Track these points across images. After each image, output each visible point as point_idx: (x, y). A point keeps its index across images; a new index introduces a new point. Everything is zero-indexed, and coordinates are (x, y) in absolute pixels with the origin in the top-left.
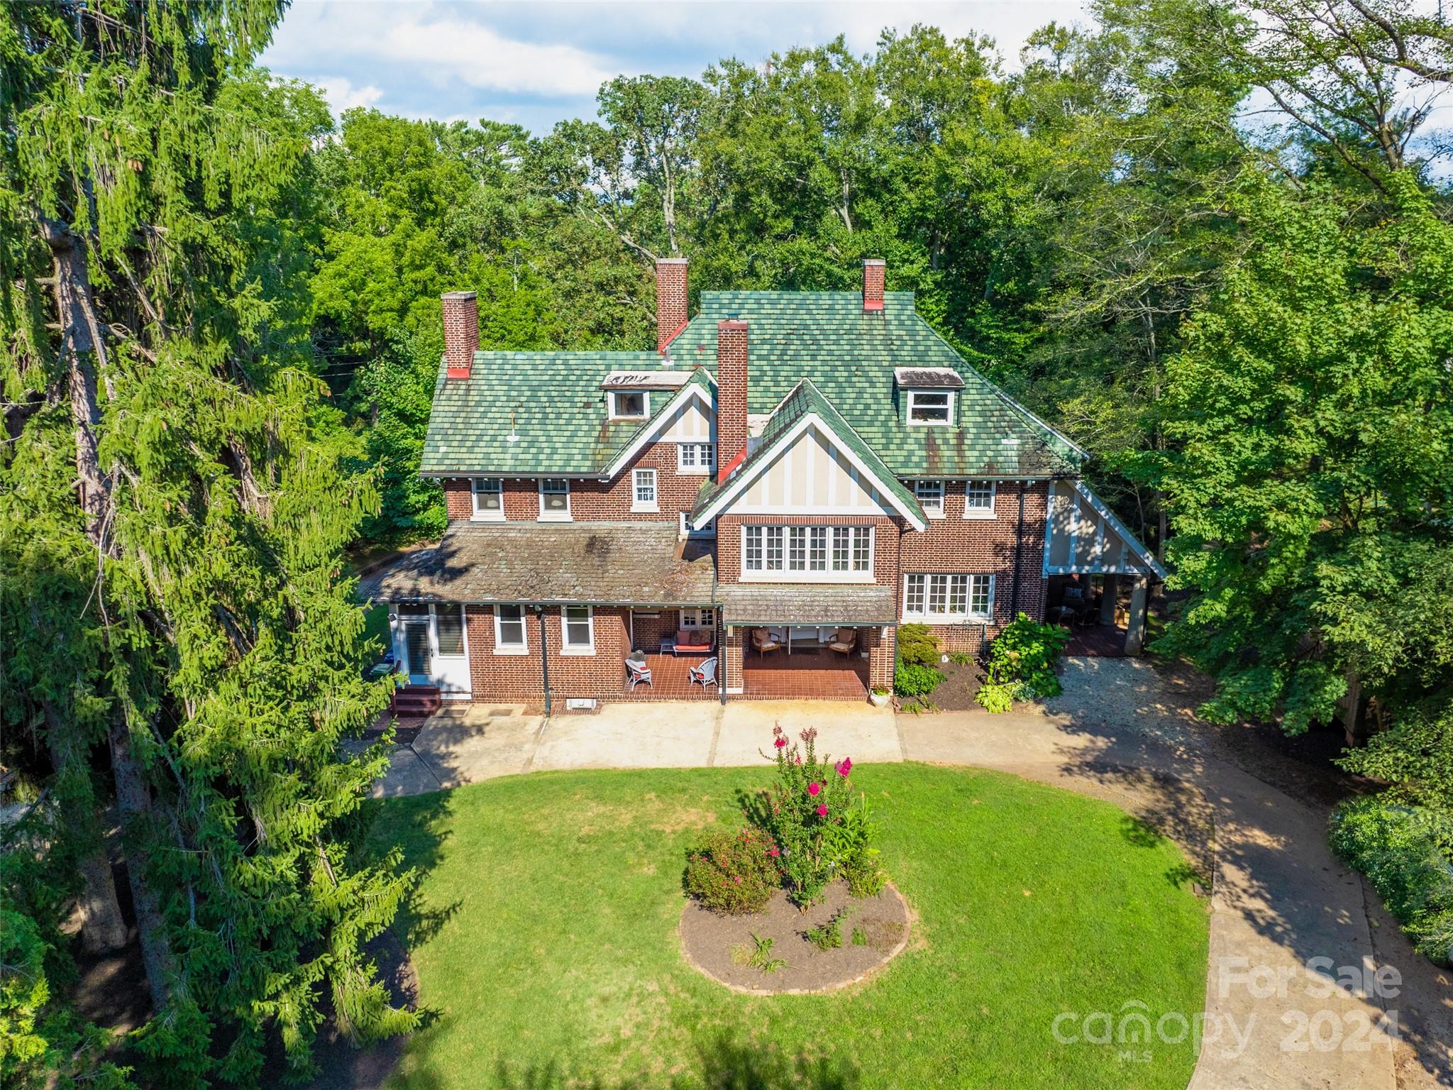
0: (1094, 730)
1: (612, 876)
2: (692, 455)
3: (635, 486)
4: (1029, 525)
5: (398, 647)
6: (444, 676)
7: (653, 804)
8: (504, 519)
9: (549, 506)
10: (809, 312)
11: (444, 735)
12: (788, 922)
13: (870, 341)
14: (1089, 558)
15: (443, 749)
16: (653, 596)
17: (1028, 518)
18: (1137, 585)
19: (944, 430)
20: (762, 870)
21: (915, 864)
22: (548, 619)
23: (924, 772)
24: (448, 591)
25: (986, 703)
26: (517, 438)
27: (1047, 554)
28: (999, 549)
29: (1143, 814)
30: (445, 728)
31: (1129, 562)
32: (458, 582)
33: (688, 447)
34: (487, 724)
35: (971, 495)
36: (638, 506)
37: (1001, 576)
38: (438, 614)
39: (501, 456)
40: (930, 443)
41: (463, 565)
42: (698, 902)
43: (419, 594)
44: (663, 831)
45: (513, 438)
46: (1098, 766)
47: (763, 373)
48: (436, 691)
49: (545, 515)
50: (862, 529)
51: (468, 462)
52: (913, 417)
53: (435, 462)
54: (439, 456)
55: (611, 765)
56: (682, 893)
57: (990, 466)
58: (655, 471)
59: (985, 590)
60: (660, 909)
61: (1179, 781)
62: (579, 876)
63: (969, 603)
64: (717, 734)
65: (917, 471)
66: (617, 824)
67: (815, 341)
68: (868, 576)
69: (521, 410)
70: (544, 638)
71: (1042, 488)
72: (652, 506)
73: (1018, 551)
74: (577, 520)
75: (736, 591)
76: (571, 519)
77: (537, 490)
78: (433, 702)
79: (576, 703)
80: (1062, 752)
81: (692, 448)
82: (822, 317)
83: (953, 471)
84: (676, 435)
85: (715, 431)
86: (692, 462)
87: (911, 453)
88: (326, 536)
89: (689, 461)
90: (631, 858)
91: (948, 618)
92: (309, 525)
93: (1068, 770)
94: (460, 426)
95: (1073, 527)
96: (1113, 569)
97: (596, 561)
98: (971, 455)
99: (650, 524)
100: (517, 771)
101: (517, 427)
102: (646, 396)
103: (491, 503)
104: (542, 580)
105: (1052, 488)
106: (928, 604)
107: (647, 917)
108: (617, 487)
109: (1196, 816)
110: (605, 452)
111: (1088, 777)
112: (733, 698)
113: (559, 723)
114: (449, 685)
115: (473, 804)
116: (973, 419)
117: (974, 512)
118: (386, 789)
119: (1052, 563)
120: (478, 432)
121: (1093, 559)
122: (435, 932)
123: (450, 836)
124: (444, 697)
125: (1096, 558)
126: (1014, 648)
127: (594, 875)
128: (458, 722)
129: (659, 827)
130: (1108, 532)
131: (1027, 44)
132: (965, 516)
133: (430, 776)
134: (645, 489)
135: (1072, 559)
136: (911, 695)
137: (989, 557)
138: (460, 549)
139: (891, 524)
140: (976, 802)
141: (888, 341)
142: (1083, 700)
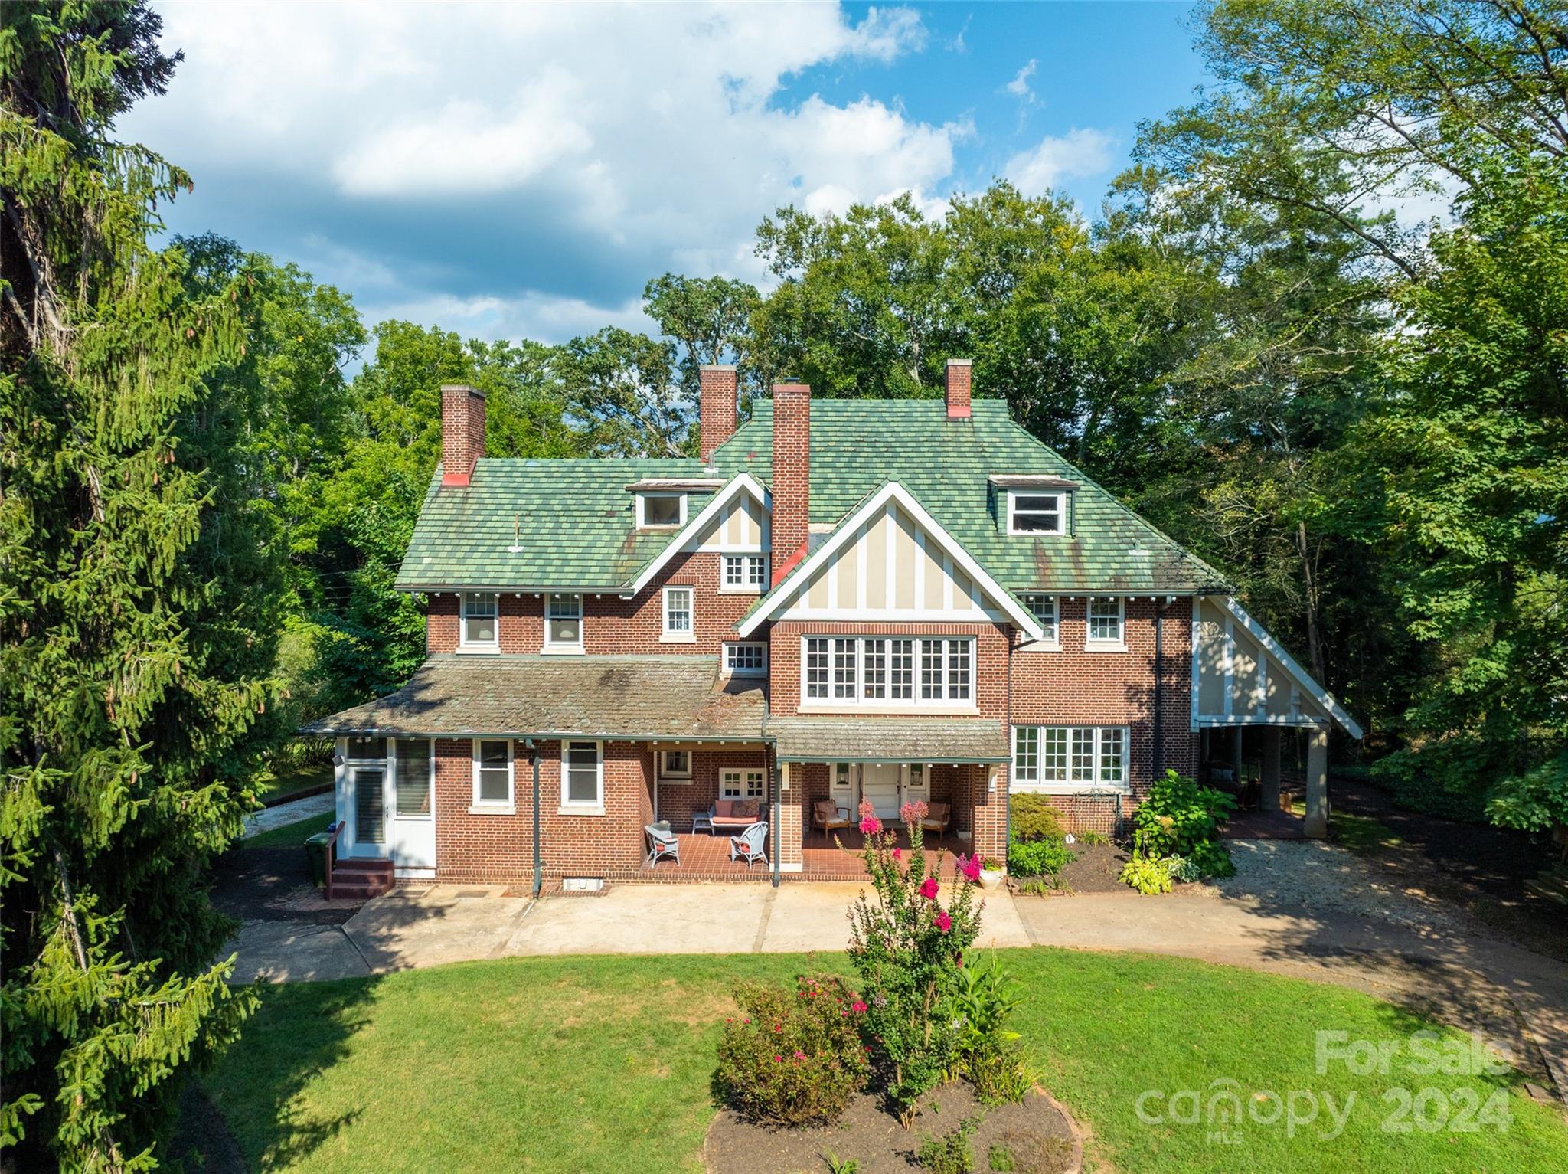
0: (1295, 910)
1: (602, 1079)
2: (739, 571)
3: (666, 610)
4: (1170, 660)
5: (343, 804)
6: (401, 844)
7: (672, 992)
8: (498, 651)
9: (556, 637)
10: (882, 419)
11: (389, 917)
12: (882, 1138)
13: (957, 449)
14: (1250, 706)
15: (384, 931)
16: (685, 729)
17: (1168, 651)
18: (1315, 742)
19: (1055, 541)
20: (838, 1044)
21: (1073, 1063)
22: (543, 764)
23: (1064, 956)
24: (413, 724)
25: (1136, 882)
26: (521, 549)
27: (1195, 700)
28: (1133, 692)
29: (1404, 999)
30: (392, 909)
31: (1301, 709)
32: (429, 714)
33: (734, 559)
34: (451, 906)
35: (1094, 622)
36: (668, 635)
37: (1137, 728)
38: (398, 757)
39: (500, 568)
40: (1038, 554)
41: (437, 697)
42: (735, 1113)
43: (374, 726)
44: (686, 1024)
45: (515, 549)
46: (1315, 949)
47: (828, 481)
48: (388, 865)
49: (550, 647)
50: (960, 644)
51: (456, 574)
52: (1016, 527)
53: (415, 574)
54: (421, 567)
55: (615, 951)
56: (710, 1102)
57: (1117, 579)
58: (691, 591)
59: (1117, 749)
60: (673, 1124)
61: (1440, 962)
62: (552, 1078)
63: (1097, 767)
64: (767, 917)
65: (1024, 585)
66: (616, 1015)
67: (890, 448)
68: (968, 705)
69: (527, 519)
70: (536, 791)
71: (1183, 609)
72: (686, 635)
73: (1158, 694)
74: (590, 652)
75: (793, 724)
76: (583, 651)
77: (541, 614)
78: (383, 879)
79: (574, 885)
80: (1255, 935)
81: (739, 561)
82: (898, 425)
83: (1070, 585)
84: (721, 542)
85: (768, 538)
86: (738, 580)
87: (1015, 566)
88: (156, 393)
89: (734, 577)
90: (634, 1056)
91: (1070, 786)
92: (133, 377)
93: (1270, 953)
94: (451, 536)
95: (1226, 663)
96: (1282, 720)
97: (612, 694)
98: (1092, 568)
99: (682, 658)
100: (484, 956)
101: (522, 537)
102: (684, 500)
103: (484, 633)
104: (540, 713)
105: (1196, 612)
106: (1044, 767)
107: (652, 1135)
108: (642, 611)
109: (1486, 1002)
110: (629, 563)
111: (1303, 961)
112: (789, 878)
113: (549, 906)
114: (406, 859)
115: (410, 990)
116: (1090, 529)
117: (1097, 643)
118: (291, 973)
119: (1203, 711)
120: (473, 542)
121: (1255, 706)
122: (308, 1151)
123: (366, 1027)
124: (398, 873)
125: (1260, 704)
126: (1165, 813)
127: (575, 1078)
128: (411, 903)
129: (679, 1019)
130: (1273, 670)
131: (1111, 188)
132: (1087, 648)
133: (359, 960)
134: (679, 615)
135: (1228, 705)
136: (1032, 873)
137: (1120, 702)
138: (436, 683)
139: (998, 634)
140: (1148, 988)
141: (979, 449)
142: (1267, 880)
